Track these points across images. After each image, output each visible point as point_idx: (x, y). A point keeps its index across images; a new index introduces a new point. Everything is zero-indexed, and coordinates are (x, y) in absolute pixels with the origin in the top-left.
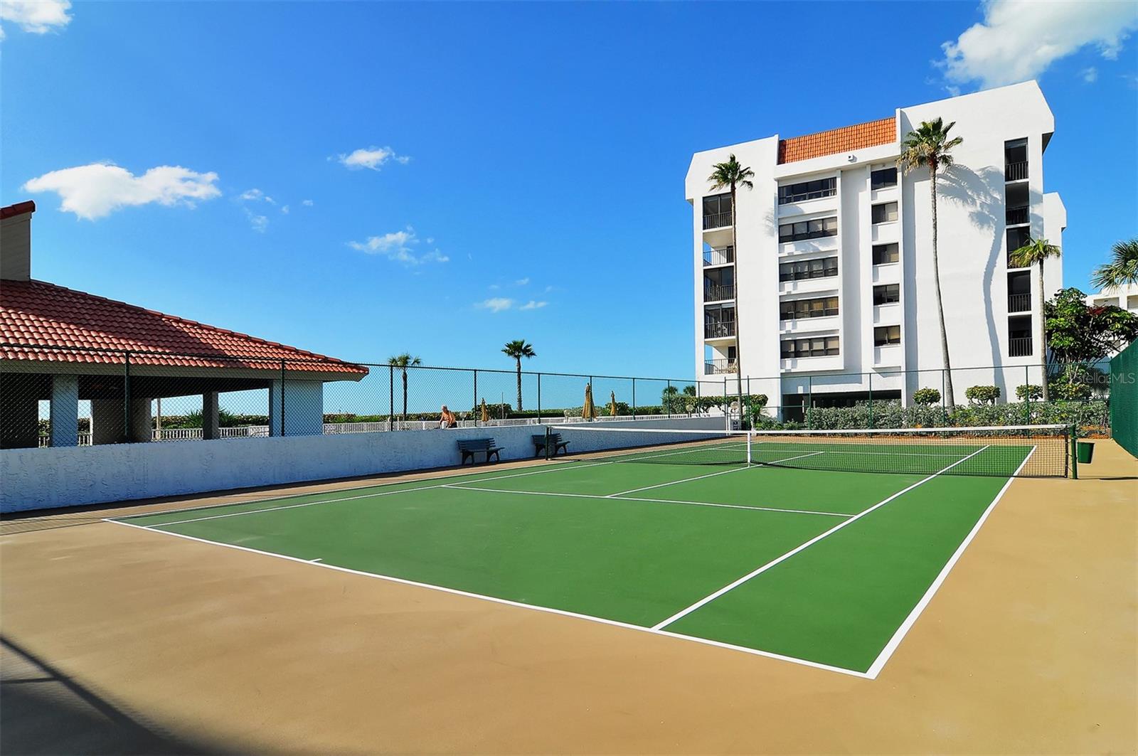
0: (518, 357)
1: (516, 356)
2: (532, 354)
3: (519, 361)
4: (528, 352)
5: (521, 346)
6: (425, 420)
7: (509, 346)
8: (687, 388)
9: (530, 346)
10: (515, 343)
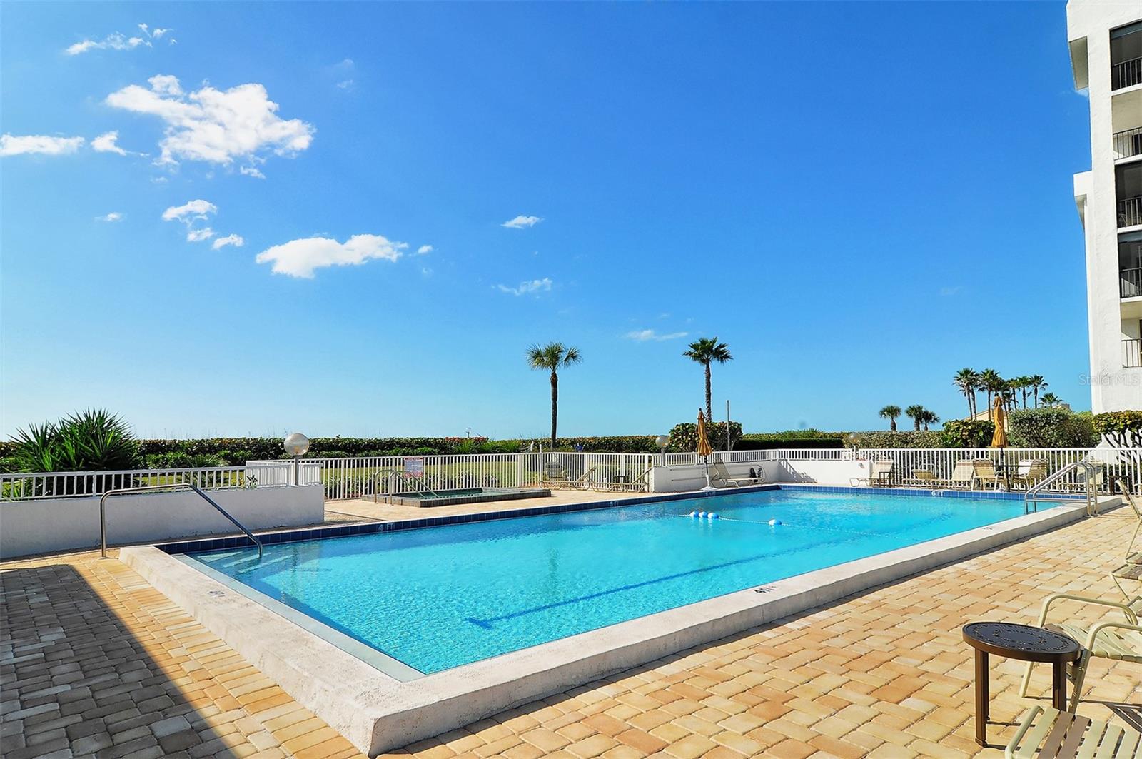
0: (706, 362)
1: (703, 361)
2: (727, 357)
3: (708, 367)
4: (721, 354)
5: (712, 346)
6: (586, 450)
7: (695, 347)
8: (912, 409)
9: (723, 346)
10: (703, 342)
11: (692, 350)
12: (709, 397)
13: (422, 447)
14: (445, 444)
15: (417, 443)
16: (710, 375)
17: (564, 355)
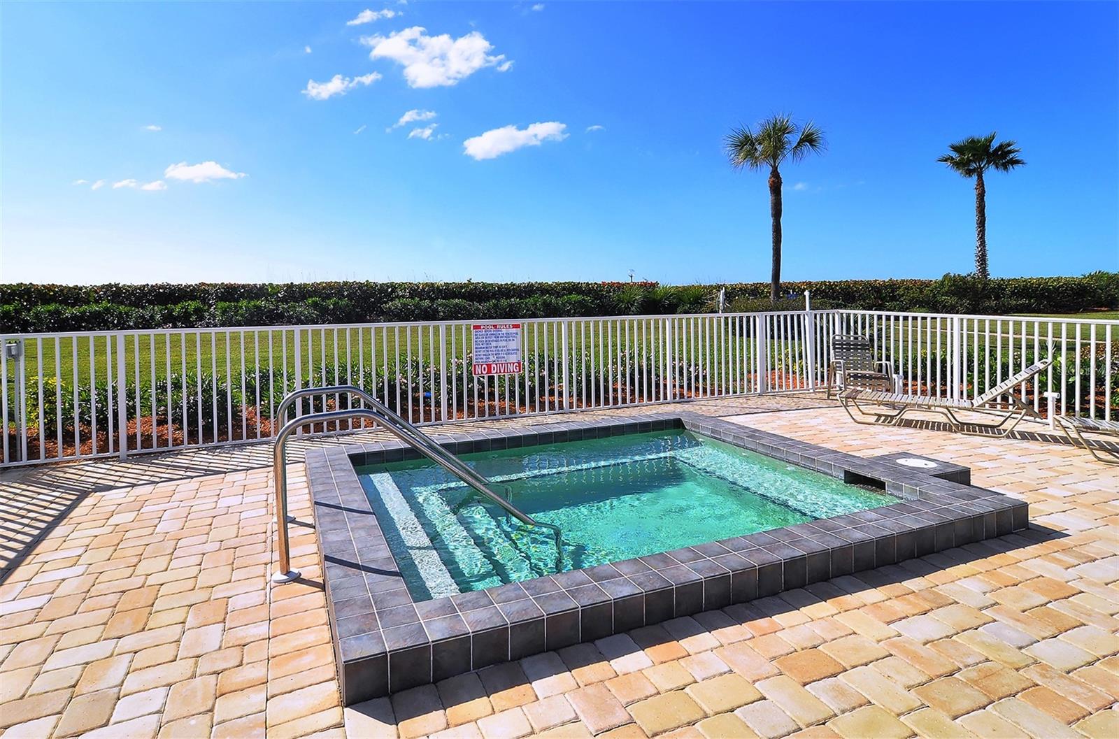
0: (978, 172)
1: (973, 171)
2: (1014, 162)
3: (981, 184)
4: (1004, 158)
5: (988, 147)
7: (958, 149)
9: (1009, 144)
10: (974, 141)
11: (954, 155)
12: (982, 223)
13: (571, 294)
14: (601, 291)
15: (564, 289)
16: (983, 191)
17: (793, 139)
